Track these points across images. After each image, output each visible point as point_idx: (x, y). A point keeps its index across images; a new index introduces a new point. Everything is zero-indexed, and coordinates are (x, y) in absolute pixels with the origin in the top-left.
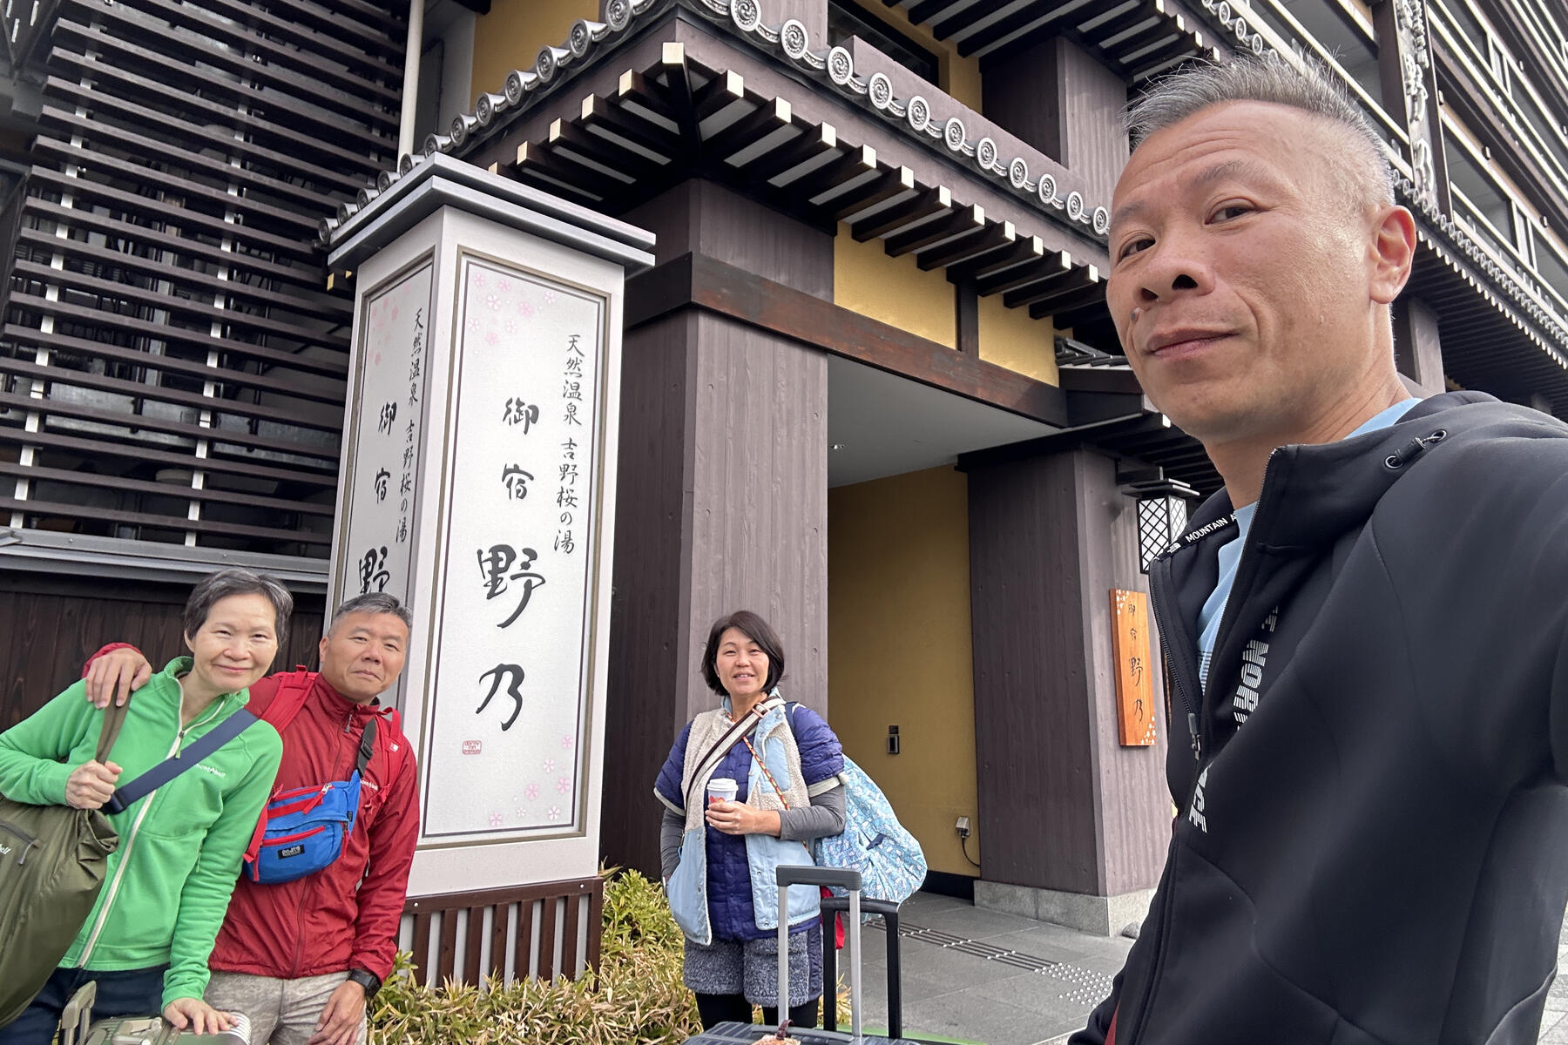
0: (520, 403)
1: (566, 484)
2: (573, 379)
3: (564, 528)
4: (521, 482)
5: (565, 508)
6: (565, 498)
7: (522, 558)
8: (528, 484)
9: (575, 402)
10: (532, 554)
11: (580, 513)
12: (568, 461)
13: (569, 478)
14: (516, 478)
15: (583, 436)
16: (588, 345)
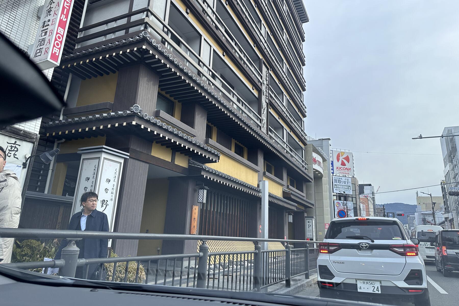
0: (108, 179)
1: (112, 191)
2: (115, 175)
3: (112, 197)
5: (112, 194)
6: (112, 193)
7: (106, 201)
8: (108, 191)
9: (115, 179)
10: (107, 201)
11: (114, 195)
12: (113, 188)
13: (113, 190)
14: (106, 190)
15: (115, 184)
16: (118, 170)
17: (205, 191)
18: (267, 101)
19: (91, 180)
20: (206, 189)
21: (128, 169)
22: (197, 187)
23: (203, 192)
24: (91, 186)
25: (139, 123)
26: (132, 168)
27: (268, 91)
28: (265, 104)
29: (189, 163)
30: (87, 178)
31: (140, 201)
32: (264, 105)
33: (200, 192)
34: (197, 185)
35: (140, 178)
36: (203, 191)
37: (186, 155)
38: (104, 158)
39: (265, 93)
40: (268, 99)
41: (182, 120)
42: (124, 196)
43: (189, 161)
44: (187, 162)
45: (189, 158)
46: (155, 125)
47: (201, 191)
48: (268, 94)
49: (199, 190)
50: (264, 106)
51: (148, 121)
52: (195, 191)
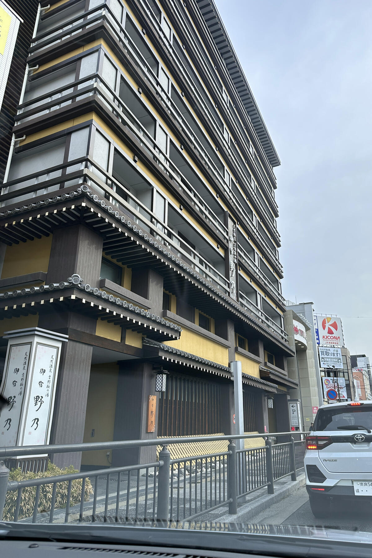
0: (43, 369)
1: (48, 384)
2: (51, 364)
3: (47, 392)
4: (41, 384)
5: (48, 388)
6: (48, 387)
7: (41, 398)
8: (43, 384)
9: (51, 368)
11: (50, 389)
12: (49, 380)
13: (49, 383)
14: (41, 383)
15: (52, 374)
16: (54, 357)
17: (164, 376)
18: (236, 261)
19: (21, 371)
20: (165, 374)
21: (67, 354)
22: (154, 371)
23: (162, 378)
24: (22, 379)
25: (79, 296)
26: (72, 353)
27: (237, 249)
28: (234, 265)
29: (143, 342)
30: (17, 369)
31: (84, 395)
32: (232, 266)
33: (158, 378)
34: (154, 369)
35: (82, 364)
36: (162, 376)
37: (138, 332)
38: (37, 343)
39: (232, 251)
40: (237, 259)
41: (133, 290)
42: (62, 390)
43: (143, 339)
44: (141, 341)
45: (144, 336)
46: (99, 297)
47: (159, 376)
48: (237, 253)
49: (157, 375)
50: (232, 268)
51: (91, 294)
52: (152, 377)
